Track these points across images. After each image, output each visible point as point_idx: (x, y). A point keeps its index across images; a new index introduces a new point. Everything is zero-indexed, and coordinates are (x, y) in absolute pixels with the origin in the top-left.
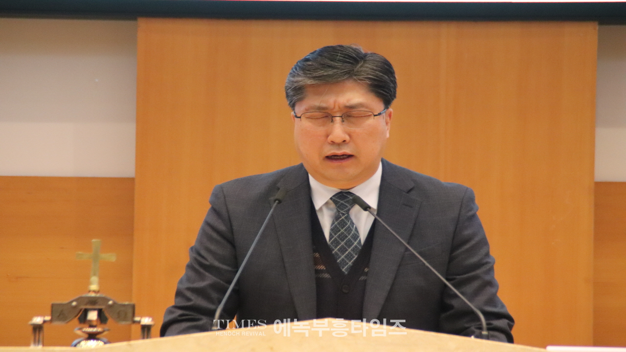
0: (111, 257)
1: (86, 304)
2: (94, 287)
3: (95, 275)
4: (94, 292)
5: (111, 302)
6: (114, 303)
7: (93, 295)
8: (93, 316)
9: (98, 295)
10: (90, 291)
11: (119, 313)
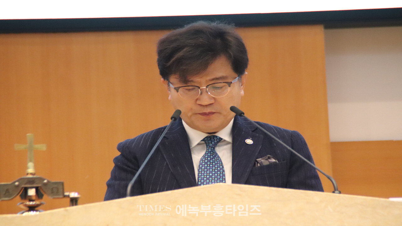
0: (42, 147)
1: (26, 184)
2: (31, 170)
3: (31, 161)
4: (31, 174)
5: (45, 181)
6: (48, 182)
7: (30, 176)
8: (32, 192)
9: (35, 176)
10: (28, 174)
11: (52, 189)
